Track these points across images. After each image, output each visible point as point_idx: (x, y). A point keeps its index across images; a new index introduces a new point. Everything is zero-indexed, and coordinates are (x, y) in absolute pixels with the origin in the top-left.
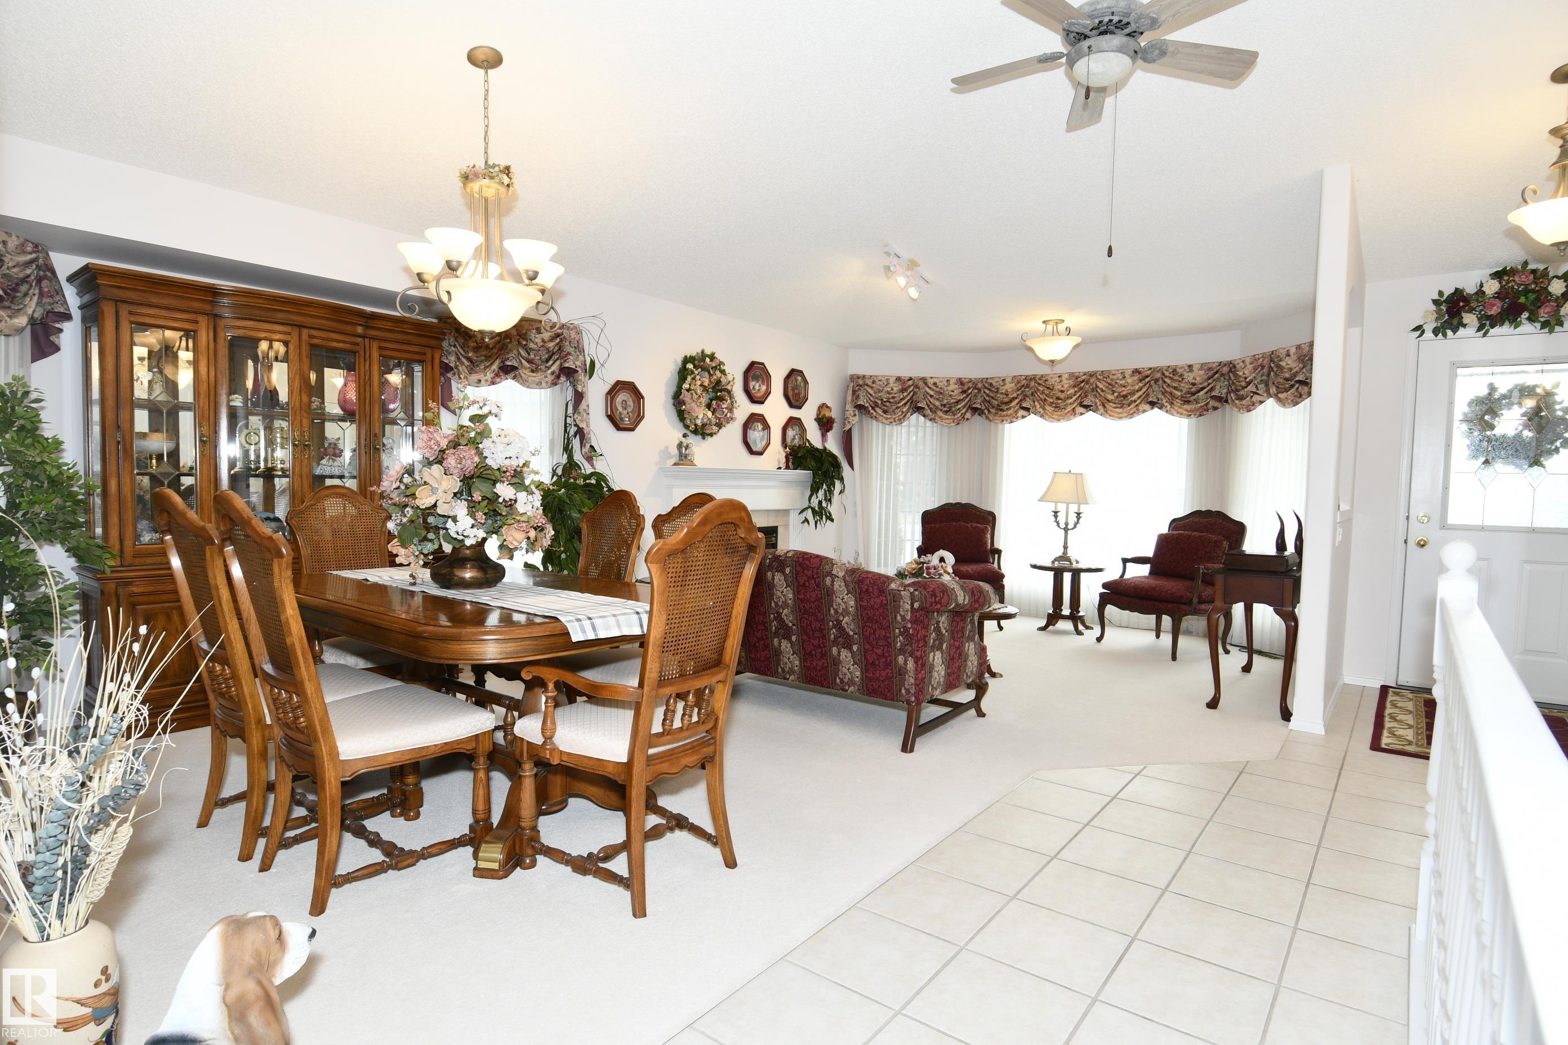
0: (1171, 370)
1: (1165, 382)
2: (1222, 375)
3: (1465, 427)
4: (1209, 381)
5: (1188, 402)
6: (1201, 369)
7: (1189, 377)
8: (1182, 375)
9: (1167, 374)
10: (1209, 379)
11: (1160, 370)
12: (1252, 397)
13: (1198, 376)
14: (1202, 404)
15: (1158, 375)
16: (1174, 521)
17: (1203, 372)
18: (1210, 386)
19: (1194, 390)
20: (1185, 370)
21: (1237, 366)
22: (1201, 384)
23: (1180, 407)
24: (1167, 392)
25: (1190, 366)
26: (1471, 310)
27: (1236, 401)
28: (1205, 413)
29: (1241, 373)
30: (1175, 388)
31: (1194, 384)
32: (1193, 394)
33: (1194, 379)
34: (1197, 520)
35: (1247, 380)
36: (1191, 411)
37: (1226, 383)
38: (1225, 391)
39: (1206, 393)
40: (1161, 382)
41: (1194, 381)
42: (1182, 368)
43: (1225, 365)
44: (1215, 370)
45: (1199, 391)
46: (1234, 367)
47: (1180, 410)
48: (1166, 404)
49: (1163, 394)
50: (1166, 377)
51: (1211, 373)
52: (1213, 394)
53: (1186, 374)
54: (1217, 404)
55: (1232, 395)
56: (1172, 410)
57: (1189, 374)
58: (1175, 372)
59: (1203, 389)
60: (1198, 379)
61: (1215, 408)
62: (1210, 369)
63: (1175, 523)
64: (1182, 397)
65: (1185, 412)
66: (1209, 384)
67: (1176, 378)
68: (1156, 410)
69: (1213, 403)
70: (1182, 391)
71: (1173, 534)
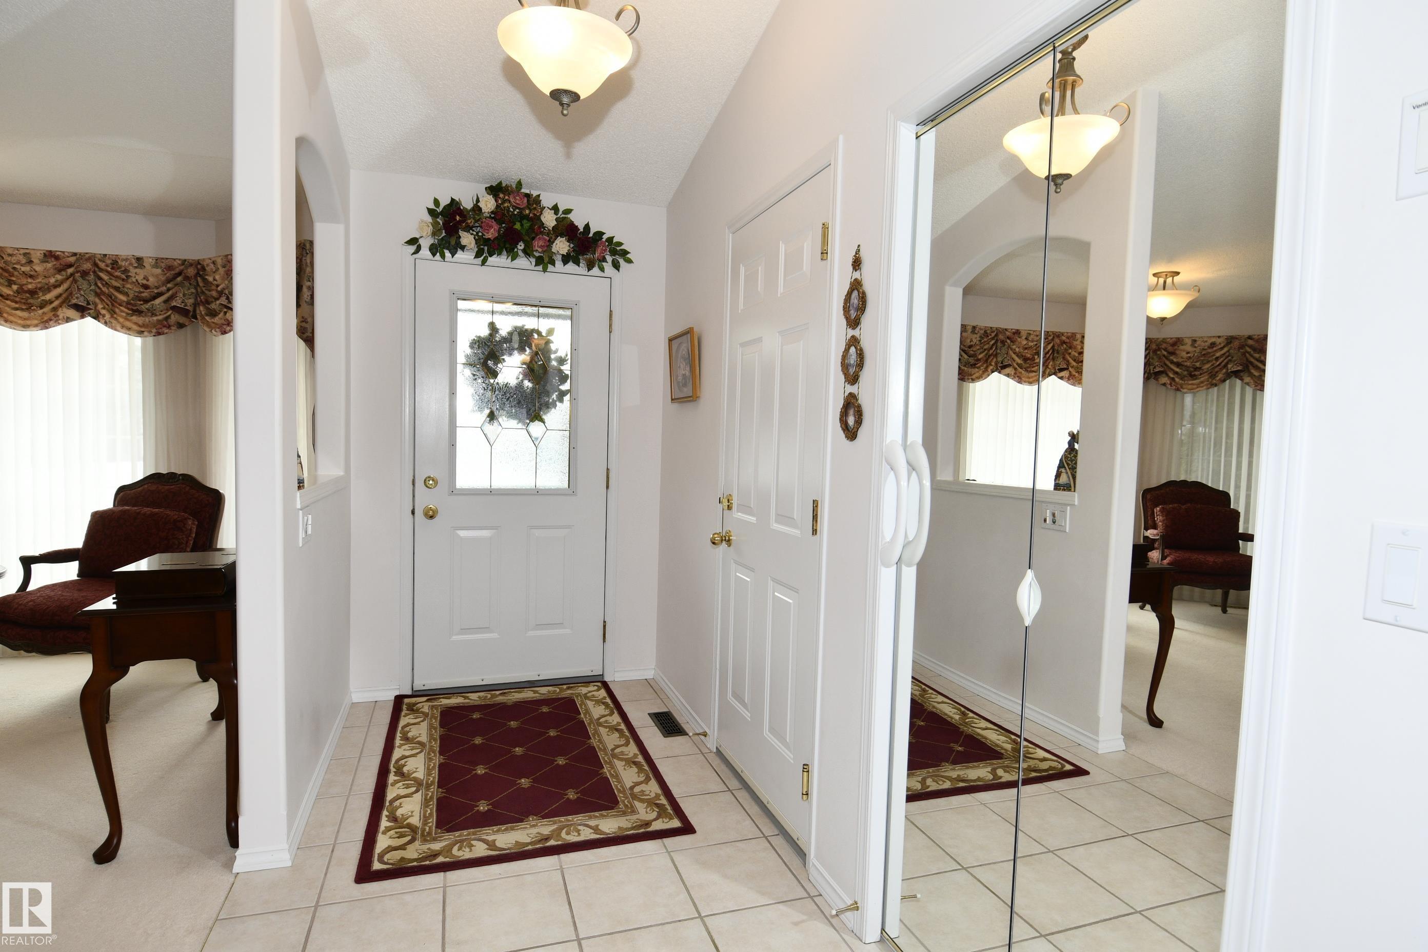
0: (109, 262)
1: (100, 279)
2: (187, 278)
3: (468, 372)
4: (169, 285)
5: (139, 312)
6: (156, 266)
7: (138, 275)
8: (126, 271)
9: (102, 265)
10: (169, 281)
11: (91, 258)
12: (225, 313)
13: (152, 275)
14: (160, 318)
15: (87, 266)
16: (122, 490)
17: (159, 271)
18: (170, 293)
19: (146, 294)
20: (131, 264)
21: (207, 268)
22: (157, 288)
23: (126, 319)
24: (103, 293)
25: (139, 260)
26: (468, 229)
27: (207, 318)
28: (166, 331)
29: (210, 279)
30: (117, 289)
31: (146, 287)
32: (146, 301)
33: (146, 278)
34: (153, 487)
35: (219, 289)
36: (143, 326)
37: (193, 291)
38: (191, 301)
39: (165, 302)
40: (92, 277)
41: (145, 282)
42: (126, 260)
43: (191, 265)
44: (177, 270)
45: (154, 298)
46: (203, 269)
47: (128, 324)
48: (103, 312)
49: (97, 295)
50: (101, 270)
51: (170, 274)
52: (174, 304)
53: (133, 271)
54: (182, 320)
55: (202, 308)
56: (113, 321)
57: (138, 270)
58: (115, 264)
59: (160, 295)
60: (151, 279)
61: (181, 326)
62: (169, 268)
63: (124, 494)
64: (128, 303)
65: (135, 327)
66: (168, 290)
67: (118, 274)
68: (89, 320)
69: (175, 318)
70: (127, 294)
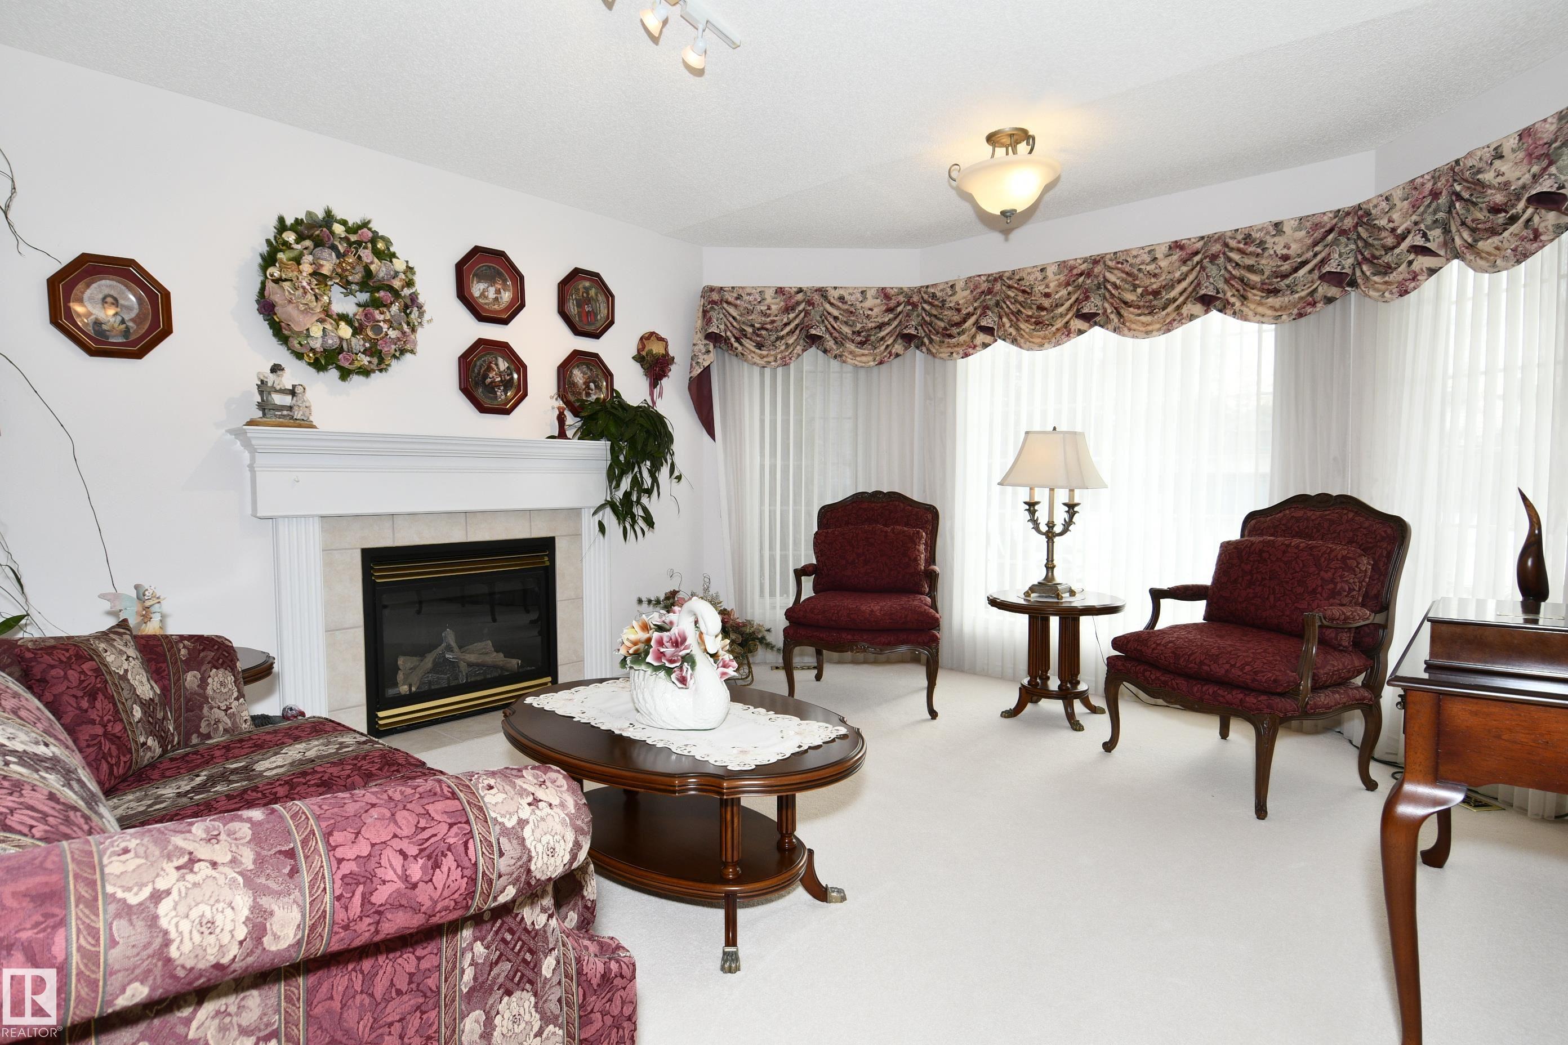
0: (1240, 237)
1: (1230, 260)
2: (1343, 232)
4: (1317, 249)
5: (1275, 292)
6: (1299, 229)
7: (1277, 245)
8: (1262, 243)
9: (1233, 243)
10: (1316, 244)
11: (1220, 238)
12: (1410, 263)
13: (1295, 242)
14: (1303, 294)
15: (1216, 248)
16: (1252, 516)
17: (1303, 233)
18: (1319, 258)
19: (1286, 267)
20: (1268, 233)
21: (1373, 212)
22: (1299, 256)
23: (1260, 304)
24: (1234, 277)
25: (1278, 226)
27: (1376, 279)
28: (1309, 309)
29: (1383, 222)
30: (1250, 269)
31: (1285, 258)
32: (1285, 276)
33: (1287, 247)
34: (1299, 514)
35: (1399, 231)
36: (1282, 308)
37: (1353, 247)
38: (1351, 261)
39: (1311, 271)
40: (1221, 260)
41: (1285, 251)
42: (1261, 230)
43: (1348, 214)
44: (1328, 227)
45: (1296, 270)
46: (1368, 213)
47: (1260, 310)
48: (1232, 300)
49: (1227, 281)
50: (1232, 249)
51: (1318, 235)
52: (1327, 269)
53: (1270, 240)
54: (1333, 291)
55: (1365, 268)
56: (1244, 309)
57: (1276, 239)
58: (1248, 238)
59: (1304, 264)
60: (1294, 246)
61: (1329, 300)
62: (1316, 226)
63: (1253, 521)
64: (1263, 283)
65: (1269, 312)
66: (1315, 255)
67: (1251, 249)
68: (1214, 314)
69: (1325, 290)
70: (1262, 272)
71: (1252, 543)
